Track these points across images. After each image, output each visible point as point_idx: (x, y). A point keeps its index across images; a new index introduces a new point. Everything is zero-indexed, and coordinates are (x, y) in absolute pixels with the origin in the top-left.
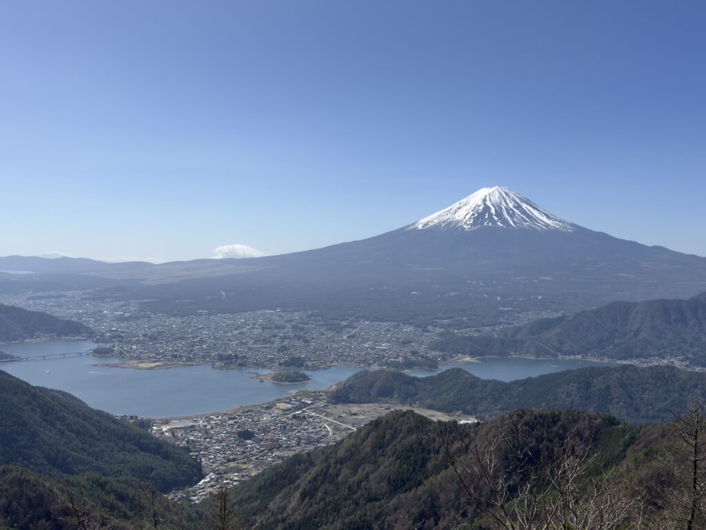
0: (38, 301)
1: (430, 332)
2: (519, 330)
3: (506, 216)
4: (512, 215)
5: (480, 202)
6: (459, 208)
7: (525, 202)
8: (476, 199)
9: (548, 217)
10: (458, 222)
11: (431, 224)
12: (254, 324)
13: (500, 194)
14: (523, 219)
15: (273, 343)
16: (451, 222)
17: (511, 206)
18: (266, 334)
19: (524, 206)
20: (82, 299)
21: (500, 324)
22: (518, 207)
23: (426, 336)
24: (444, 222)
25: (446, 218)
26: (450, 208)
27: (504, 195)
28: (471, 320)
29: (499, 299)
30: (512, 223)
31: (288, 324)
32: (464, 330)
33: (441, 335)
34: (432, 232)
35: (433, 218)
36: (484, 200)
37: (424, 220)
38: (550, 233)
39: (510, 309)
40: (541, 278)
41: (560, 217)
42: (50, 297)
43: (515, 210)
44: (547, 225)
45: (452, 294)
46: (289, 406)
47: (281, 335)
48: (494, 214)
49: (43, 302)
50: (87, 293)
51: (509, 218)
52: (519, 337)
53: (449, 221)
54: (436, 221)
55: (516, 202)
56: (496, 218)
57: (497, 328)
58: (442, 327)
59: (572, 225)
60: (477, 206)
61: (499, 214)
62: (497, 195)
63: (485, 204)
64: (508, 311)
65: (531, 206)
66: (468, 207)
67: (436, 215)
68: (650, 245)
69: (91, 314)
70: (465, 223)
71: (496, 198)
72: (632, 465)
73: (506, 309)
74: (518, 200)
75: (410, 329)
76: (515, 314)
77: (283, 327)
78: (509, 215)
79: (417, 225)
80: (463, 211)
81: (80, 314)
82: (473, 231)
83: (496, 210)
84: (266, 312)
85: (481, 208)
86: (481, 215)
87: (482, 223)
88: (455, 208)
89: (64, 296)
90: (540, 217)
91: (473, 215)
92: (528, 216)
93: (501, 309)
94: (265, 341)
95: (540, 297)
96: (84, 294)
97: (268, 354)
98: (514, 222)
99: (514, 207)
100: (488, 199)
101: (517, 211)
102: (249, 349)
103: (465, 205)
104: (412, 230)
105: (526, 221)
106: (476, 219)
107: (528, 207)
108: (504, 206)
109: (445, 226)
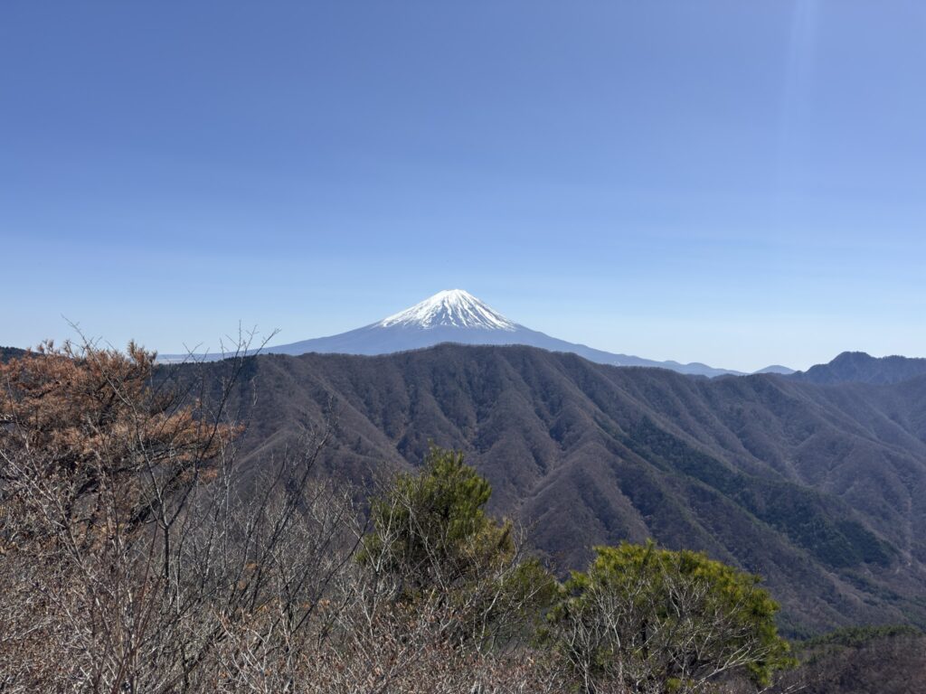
3: (461, 317)
4: (466, 316)
5: (439, 304)
6: (421, 308)
7: (479, 304)
8: (435, 301)
9: (497, 318)
10: (418, 321)
11: (395, 323)
13: (457, 296)
14: (475, 319)
16: (412, 321)
17: (466, 307)
19: (477, 307)
22: (472, 308)
24: (406, 321)
25: (405, 317)
26: (412, 308)
27: (461, 297)
30: (465, 323)
34: (395, 330)
35: (396, 317)
36: (443, 302)
37: (390, 319)
38: (497, 332)
41: (507, 318)
44: (495, 326)
48: (450, 314)
51: (463, 319)
54: (400, 320)
55: (471, 304)
56: (451, 319)
59: (516, 325)
60: (437, 307)
61: (454, 315)
62: (454, 297)
63: (443, 305)
65: (483, 308)
66: (428, 308)
67: (400, 314)
70: (425, 322)
71: (453, 300)
74: (472, 302)
78: (464, 316)
79: (382, 323)
80: (424, 311)
82: (431, 330)
83: (452, 311)
85: (440, 309)
86: (439, 316)
87: (439, 323)
88: (418, 308)
90: (490, 318)
91: (432, 315)
92: (480, 317)
98: (467, 323)
99: (469, 308)
100: (446, 301)
101: (470, 312)
103: (426, 305)
104: (378, 327)
105: (477, 321)
106: (434, 320)
107: (481, 308)
108: (459, 307)
109: (407, 325)
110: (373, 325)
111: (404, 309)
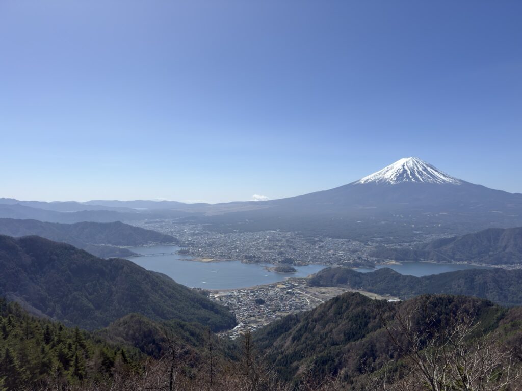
0: (150, 224)
1: (369, 245)
2: (426, 245)
3: (417, 175)
4: (421, 175)
5: (400, 167)
6: (388, 171)
7: (430, 167)
8: (398, 165)
9: (444, 176)
10: (387, 179)
11: (370, 181)
12: (265, 238)
13: (414, 162)
14: (428, 177)
15: (275, 249)
16: (382, 180)
17: (420, 169)
18: (271, 245)
19: (429, 169)
20: (173, 223)
21: (414, 241)
22: (425, 170)
23: (367, 248)
24: (378, 179)
25: (379, 177)
26: (381, 171)
27: (416, 162)
28: (395, 238)
30: (421, 179)
31: (283, 239)
32: (391, 245)
33: (376, 247)
34: (370, 185)
35: (371, 177)
36: (403, 166)
37: (365, 178)
38: (446, 185)
39: (420, 232)
40: (441, 213)
41: (452, 176)
42: (156, 222)
43: (423, 171)
44: (444, 181)
45: (383, 223)
46: (285, 286)
47: (280, 245)
48: (410, 174)
50: (176, 220)
51: (419, 177)
52: (426, 250)
53: (381, 178)
54: (373, 179)
55: (424, 167)
56: (411, 177)
57: (412, 244)
58: (377, 243)
59: (460, 181)
60: (399, 169)
61: (413, 174)
62: (411, 162)
63: (404, 168)
64: (419, 233)
65: (433, 169)
66: (393, 170)
67: (373, 175)
68: (514, 193)
69: (178, 232)
70: (391, 180)
71: (411, 165)
72: (502, 332)
73: (418, 232)
74: (425, 166)
75: (357, 243)
76: (424, 236)
77: (281, 241)
78: (419, 175)
79: (360, 182)
80: (390, 172)
81: (172, 231)
82: (397, 184)
83: (411, 172)
84: (272, 231)
85: (401, 170)
86: (401, 175)
87: (402, 180)
88: (385, 171)
89: (164, 222)
90: (439, 176)
91: (396, 175)
92: (431, 175)
93: (415, 232)
94: (271, 248)
95: (440, 225)
96: (174, 220)
97: (272, 256)
98: (423, 179)
99: (423, 170)
100: (405, 165)
101: (424, 172)
102: (262, 252)
103: (391, 169)
104: (358, 184)
105: (430, 178)
106: (398, 178)
107: (432, 170)
108: (416, 169)
109: (378, 182)
110: (356, 182)
111: (375, 172)
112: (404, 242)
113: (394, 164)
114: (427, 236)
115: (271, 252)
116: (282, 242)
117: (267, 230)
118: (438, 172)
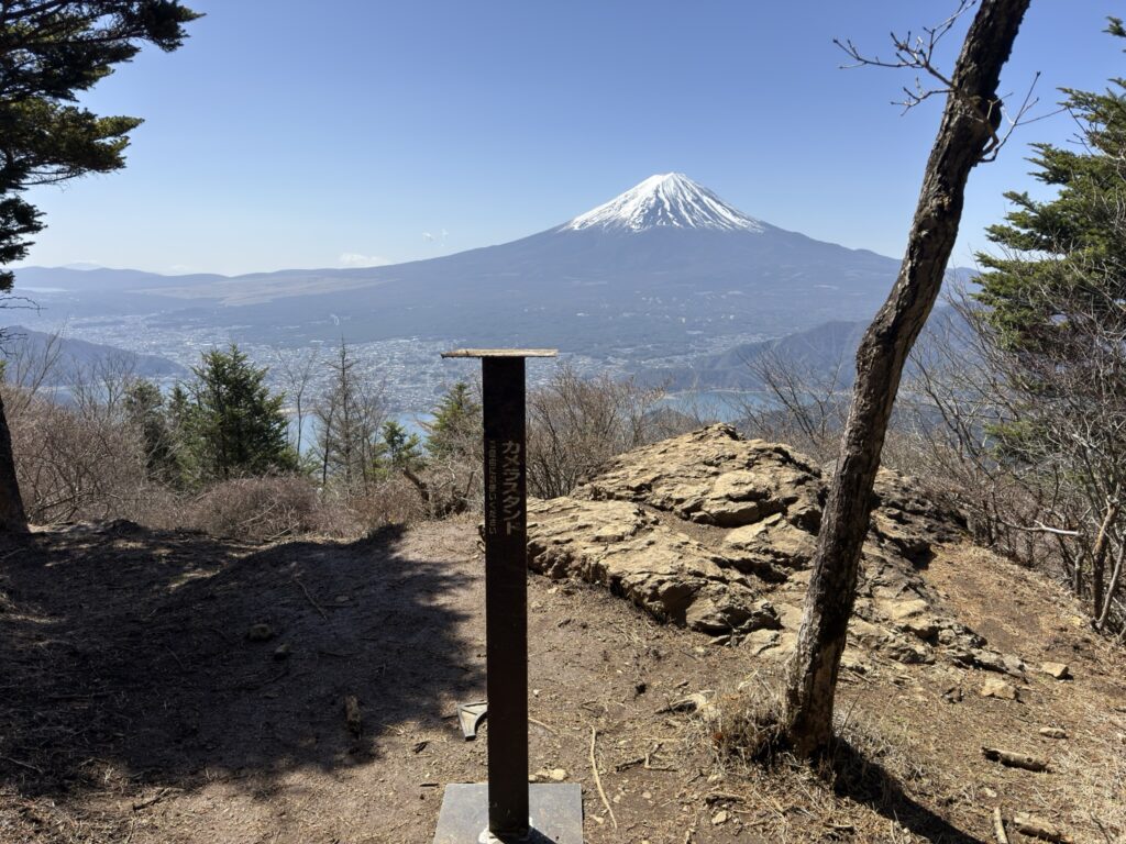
0: (90, 330)
1: (610, 364)
2: (716, 359)
3: (684, 213)
4: (691, 211)
5: (651, 195)
6: (625, 202)
7: (707, 194)
8: (646, 189)
9: (734, 214)
10: (624, 220)
11: (590, 224)
12: (392, 358)
13: (676, 183)
14: (704, 216)
15: (424, 382)
16: (614, 222)
17: (689, 199)
18: (412, 371)
19: (705, 199)
20: (149, 326)
21: (693, 351)
22: (698, 200)
23: (610, 369)
24: (606, 221)
25: (608, 215)
26: (613, 202)
27: (681, 184)
28: (657, 347)
29: (684, 320)
30: (690, 221)
31: (434, 358)
32: (652, 361)
33: (626, 368)
34: (591, 234)
35: (591, 216)
36: (657, 192)
37: (581, 219)
38: (739, 234)
39: (699, 332)
40: (731, 293)
42: (103, 324)
43: (694, 204)
44: (733, 224)
45: (626, 315)
47: (432, 371)
48: (669, 209)
49: (97, 331)
50: (151, 318)
51: (687, 216)
52: (718, 367)
53: (613, 219)
54: (597, 220)
55: (695, 194)
56: (671, 216)
57: (690, 357)
58: (625, 358)
59: (763, 224)
60: (649, 199)
61: (675, 210)
62: (672, 184)
63: (657, 197)
64: (698, 335)
65: (713, 198)
66: (636, 200)
67: (596, 211)
68: (854, 248)
69: (170, 347)
70: (633, 222)
71: (671, 189)
73: (695, 333)
74: (697, 192)
75: (588, 360)
76: (708, 340)
77: (431, 362)
78: (687, 211)
79: (571, 226)
80: (629, 205)
81: (156, 347)
82: (645, 232)
83: (671, 205)
84: (401, 341)
85: (652, 202)
86: (653, 212)
87: (654, 223)
88: (619, 203)
89: (123, 322)
90: (725, 214)
91: (643, 211)
92: (710, 212)
93: (690, 332)
94: (414, 380)
95: (732, 317)
96: (147, 319)
97: (423, 396)
98: (693, 221)
99: (693, 200)
100: (660, 189)
101: (697, 207)
102: (397, 390)
103: (633, 198)
104: (566, 232)
105: (707, 219)
106: (646, 217)
107: (710, 200)
108: (680, 199)
109: (608, 226)
110: (562, 226)
111: (601, 204)
112: (674, 354)
113: (639, 186)
114: (714, 340)
115: (417, 388)
116: (434, 365)
117: (389, 338)
118: (722, 205)
